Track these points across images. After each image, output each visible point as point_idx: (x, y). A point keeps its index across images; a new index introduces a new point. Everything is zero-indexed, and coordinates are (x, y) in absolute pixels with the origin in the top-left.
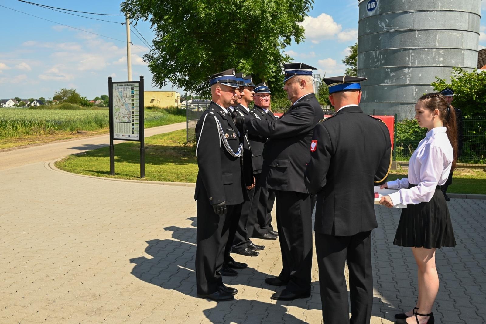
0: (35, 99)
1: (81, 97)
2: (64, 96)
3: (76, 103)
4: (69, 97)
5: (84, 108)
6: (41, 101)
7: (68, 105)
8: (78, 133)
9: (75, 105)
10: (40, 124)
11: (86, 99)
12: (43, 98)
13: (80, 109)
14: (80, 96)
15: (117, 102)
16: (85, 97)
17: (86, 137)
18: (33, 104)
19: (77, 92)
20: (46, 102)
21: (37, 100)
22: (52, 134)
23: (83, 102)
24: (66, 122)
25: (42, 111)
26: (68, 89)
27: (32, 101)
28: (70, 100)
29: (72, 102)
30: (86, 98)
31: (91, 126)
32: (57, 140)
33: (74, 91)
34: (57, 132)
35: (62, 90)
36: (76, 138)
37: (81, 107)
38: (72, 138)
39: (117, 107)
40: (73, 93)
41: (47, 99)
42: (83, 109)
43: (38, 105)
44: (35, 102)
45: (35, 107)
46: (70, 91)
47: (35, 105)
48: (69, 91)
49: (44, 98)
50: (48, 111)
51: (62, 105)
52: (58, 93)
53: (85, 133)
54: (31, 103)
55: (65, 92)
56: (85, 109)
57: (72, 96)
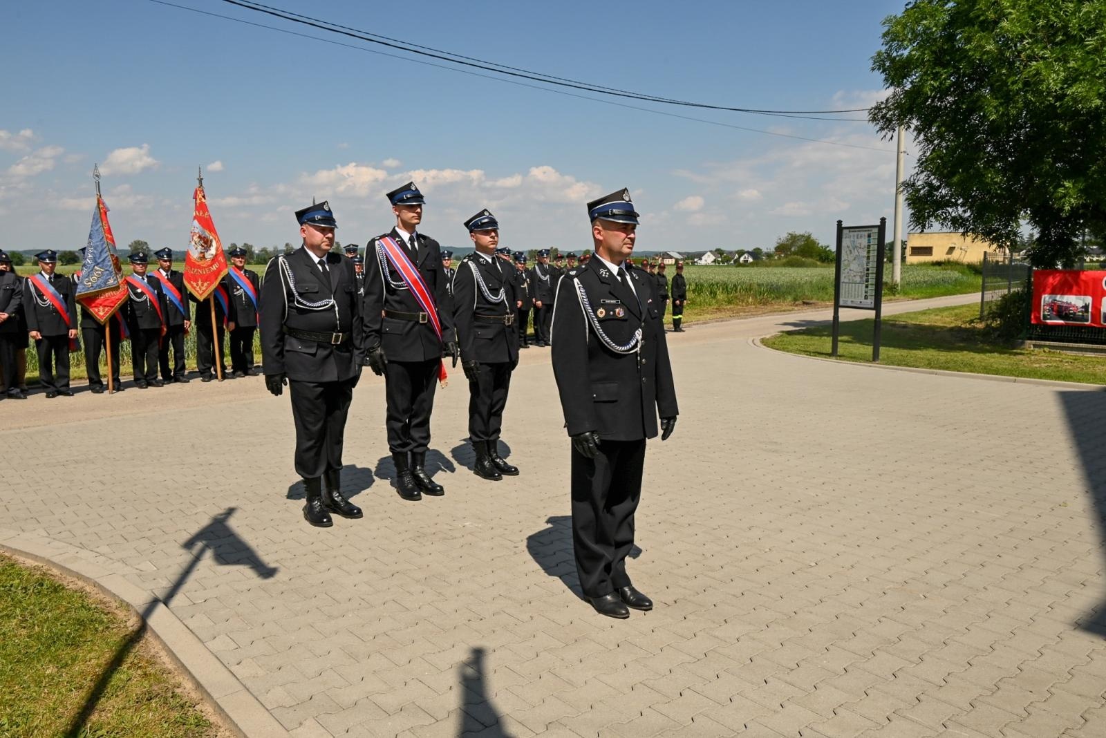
0: (746, 250)
1: (820, 245)
2: (792, 244)
3: (811, 256)
4: (800, 246)
5: (825, 265)
6: (756, 254)
7: (797, 260)
8: (804, 303)
9: (809, 260)
10: (749, 289)
11: (828, 249)
12: (759, 249)
13: (816, 267)
14: (818, 244)
15: (847, 255)
16: (826, 245)
17: (813, 310)
18: (742, 259)
19: (813, 237)
20: (764, 256)
21: (749, 253)
22: (765, 304)
23: (823, 255)
24: (788, 287)
25: (754, 271)
26: (799, 232)
27: (741, 253)
28: (801, 252)
29: (803, 256)
30: (828, 247)
31: (827, 294)
32: (771, 312)
33: (809, 237)
34: (773, 302)
35: (790, 234)
36: (799, 310)
37: (818, 263)
38: (793, 310)
39: (846, 262)
40: (806, 240)
41: (764, 250)
42: (822, 267)
43: (751, 260)
44: (746, 255)
45: (746, 264)
46: (803, 236)
47: (746, 261)
48: (800, 235)
49: (761, 248)
50: (763, 270)
51: (787, 260)
52: (782, 239)
53: (814, 303)
54: (740, 257)
55: (793, 238)
56: (825, 267)
57: (805, 244)
